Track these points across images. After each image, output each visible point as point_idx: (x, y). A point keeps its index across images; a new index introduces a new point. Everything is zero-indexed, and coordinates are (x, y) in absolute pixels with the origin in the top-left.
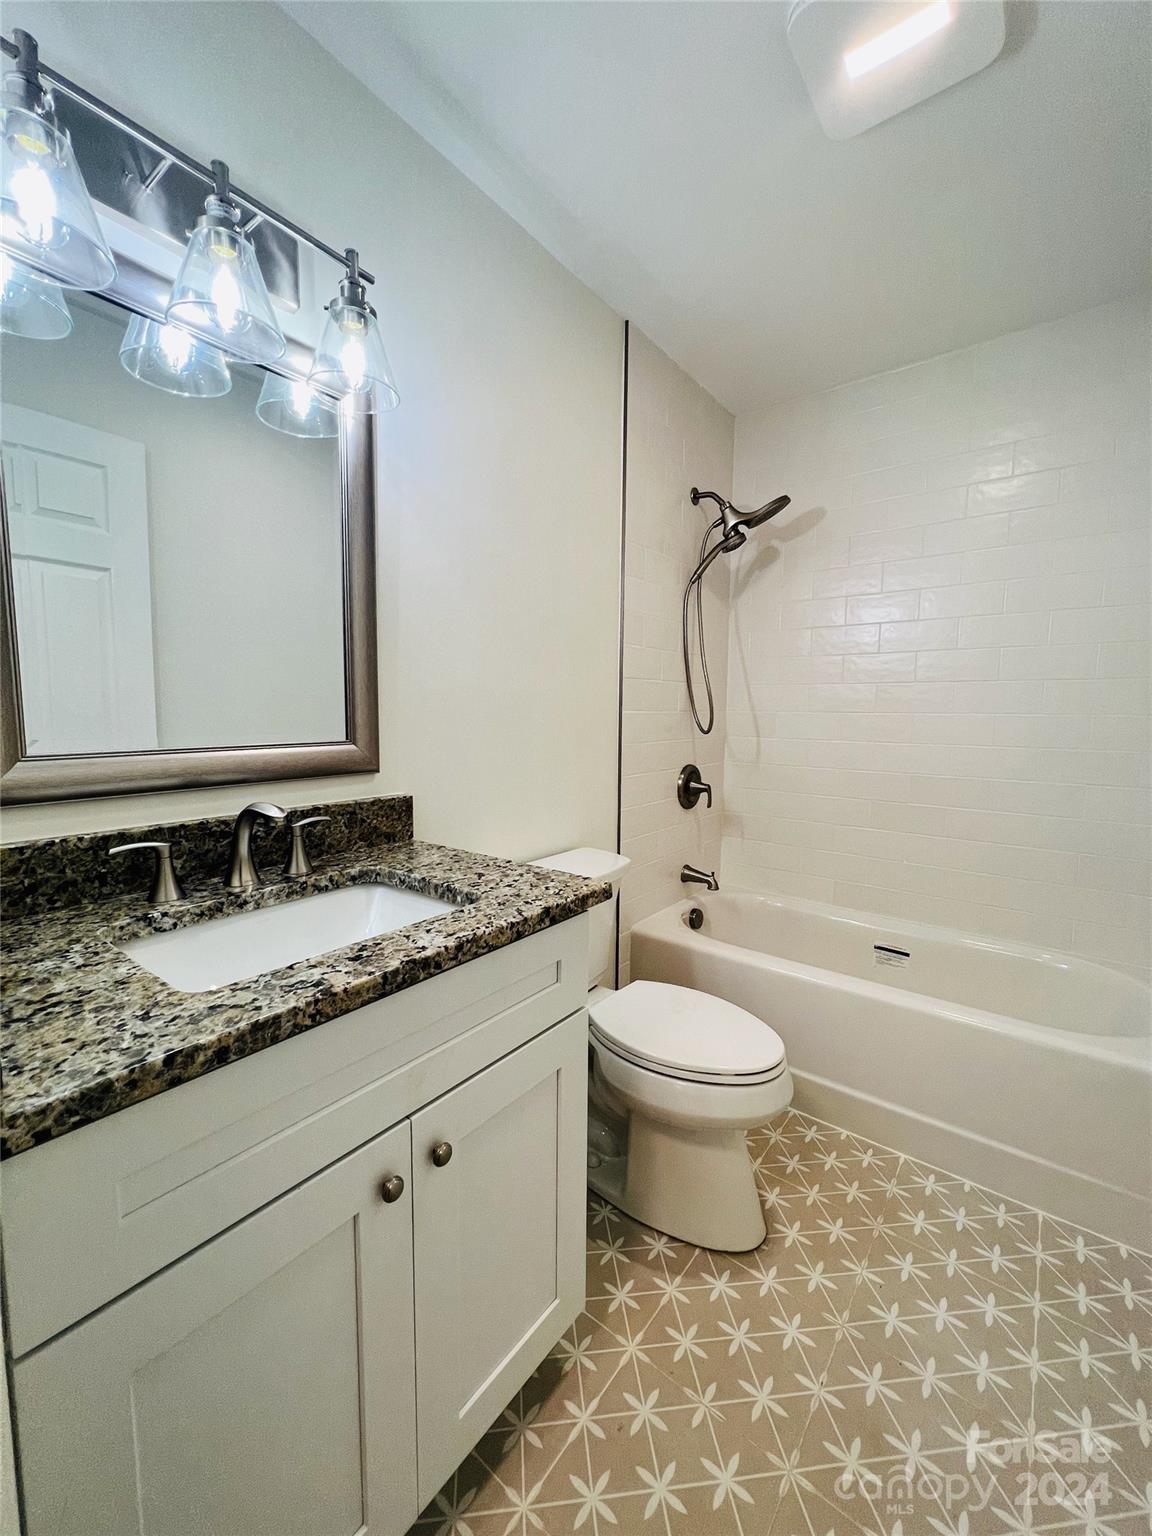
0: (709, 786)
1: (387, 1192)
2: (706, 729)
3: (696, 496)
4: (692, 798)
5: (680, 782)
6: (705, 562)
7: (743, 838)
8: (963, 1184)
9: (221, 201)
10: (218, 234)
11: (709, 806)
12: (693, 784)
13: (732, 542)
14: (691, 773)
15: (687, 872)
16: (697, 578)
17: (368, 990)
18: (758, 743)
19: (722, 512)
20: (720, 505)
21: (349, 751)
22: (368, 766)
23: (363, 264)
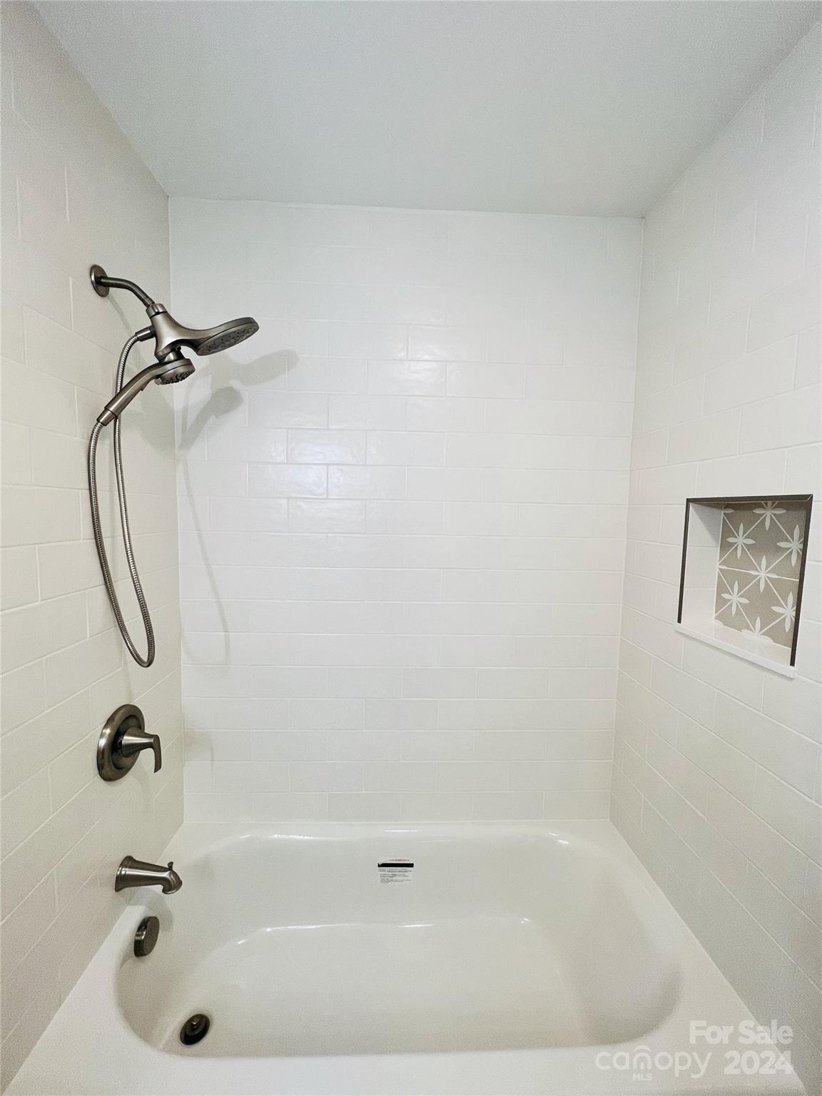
0: (156, 738)
2: (145, 658)
3: (102, 283)
4: (124, 762)
5: (104, 737)
6: (125, 391)
7: (213, 760)
11: (158, 768)
12: (128, 738)
13: (170, 369)
14: (128, 719)
15: (126, 871)
16: (111, 416)
18: (227, 639)
19: (152, 318)
20: (148, 306)
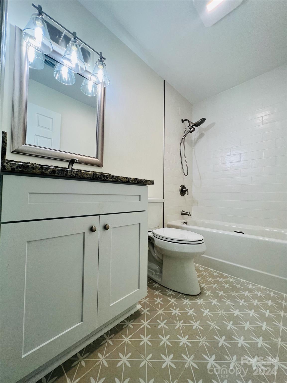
0: (188, 189)
1: (92, 230)
2: (186, 175)
3: (183, 121)
4: (184, 193)
5: (180, 189)
6: (185, 135)
8: (260, 287)
9: (75, 39)
10: (73, 44)
11: (188, 195)
12: (183, 189)
13: (192, 130)
14: (183, 187)
15: (182, 212)
16: (183, 139)
17: (89, 175)
18: (201, 181)
19: (189, 123)
21: (96, 161)
22: (101, 165)
23: (103, 56)
